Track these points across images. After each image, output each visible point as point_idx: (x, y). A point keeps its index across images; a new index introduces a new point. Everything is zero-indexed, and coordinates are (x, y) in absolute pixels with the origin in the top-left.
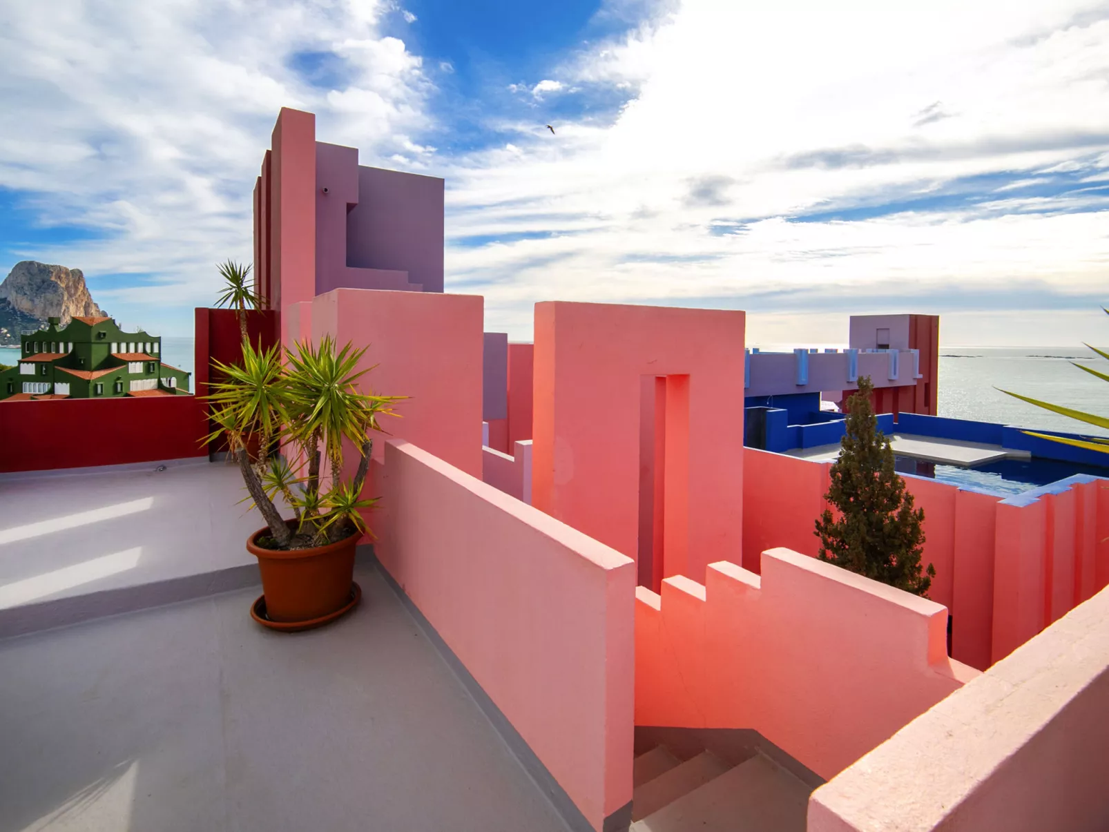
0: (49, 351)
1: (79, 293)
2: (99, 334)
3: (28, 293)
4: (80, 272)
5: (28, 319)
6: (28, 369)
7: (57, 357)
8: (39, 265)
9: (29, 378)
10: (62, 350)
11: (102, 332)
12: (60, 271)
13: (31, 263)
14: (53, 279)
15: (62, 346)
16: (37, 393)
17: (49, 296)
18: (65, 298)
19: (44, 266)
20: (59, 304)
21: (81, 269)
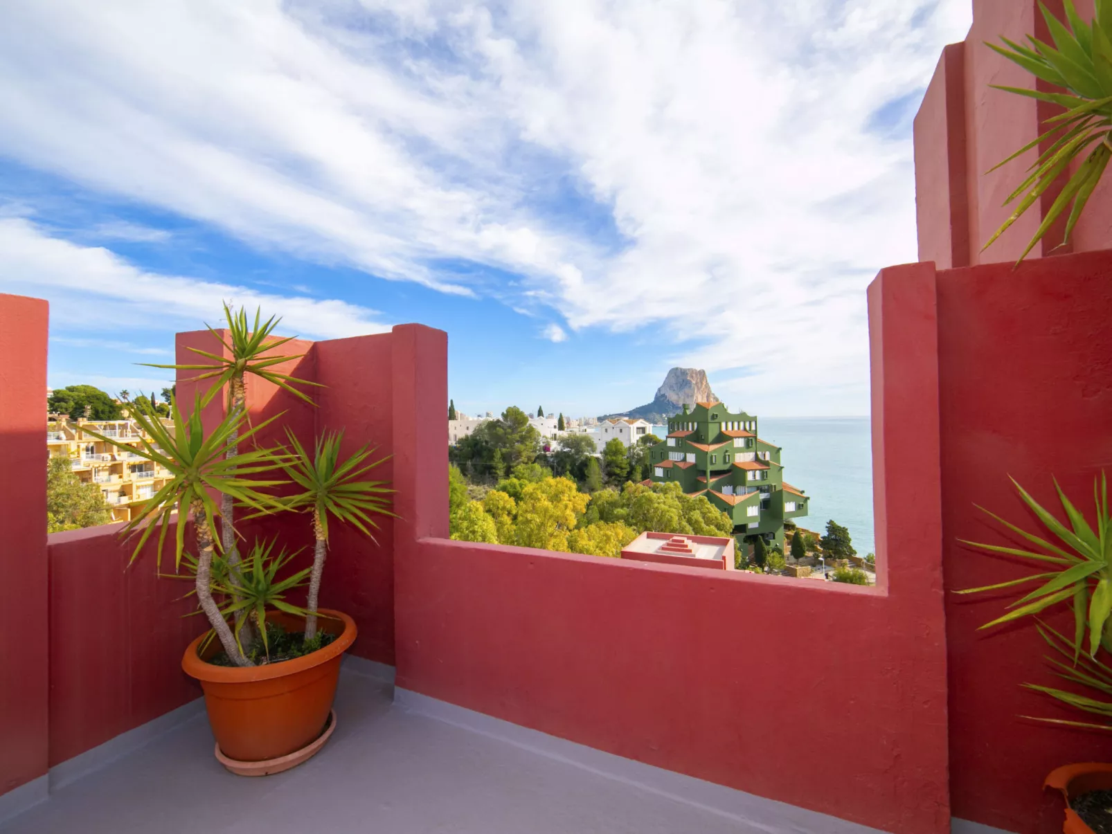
0: (683, 429)
1: (703, 386)
2: (713, 414)
3: (676, 389)
4: (704, 371)
5: (675, 407)
6: (671, 443)
7: (688, 433)
8: (681, 369)
9: (672, 449)
10: (690, 429)
11: (715, 413)
12: (692, 371)
13: (677, 369)
14: (689, 378)
15: (690, 424)
16: (676, 460)
17: (687, 390)
18: (696, 391)
19: (684, 370)
20: (692, 396)
21: (704, 369)
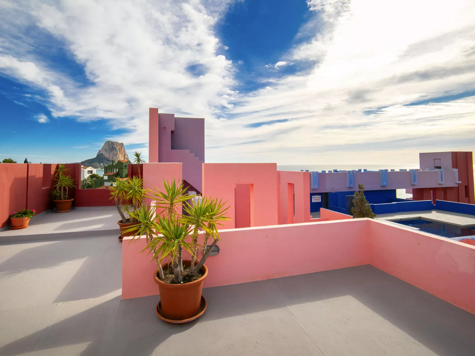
0: (112, 172)
1: (122, 151)
2: (125, 165)
3: (108, 151)
4: (123, 144)
5: (108, 160)
6: (106, 178)
7: (113, 174)
8: (111, 142)
9: (106, 181)
10: (115, 171)
11: (126, 165)
12: (117, 143)
13: (109, 141)
14: (115, 146)
15: (115, 169)
16: (108, 185)
17: (114, 152)
18: (118, 153)
19: (113, 142)
20: (117, 155)
21: (123, 142)
